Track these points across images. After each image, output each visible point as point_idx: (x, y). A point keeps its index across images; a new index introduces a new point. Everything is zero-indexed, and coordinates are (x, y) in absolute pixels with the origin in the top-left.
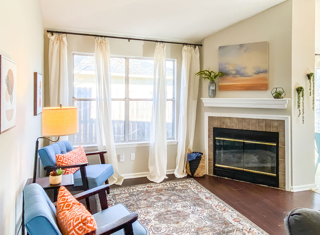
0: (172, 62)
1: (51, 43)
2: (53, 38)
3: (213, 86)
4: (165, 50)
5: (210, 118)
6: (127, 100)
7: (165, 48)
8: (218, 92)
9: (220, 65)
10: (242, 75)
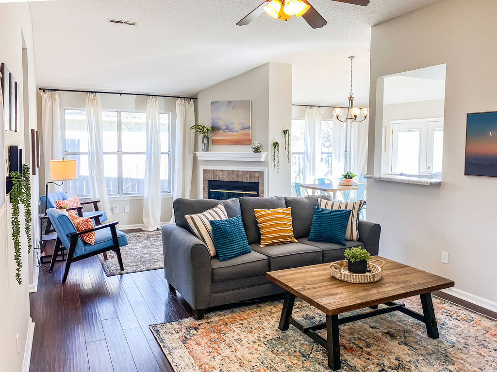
0: (167, 115)
1: (44, 100)
2: (45, 96)
3: (206, 140)
4: (157, 104)
5: (205, 171)
6: (120, 153)
7: (158, 102)
8: (211, 146)
9: (212, 119)
10: (231, 130)
